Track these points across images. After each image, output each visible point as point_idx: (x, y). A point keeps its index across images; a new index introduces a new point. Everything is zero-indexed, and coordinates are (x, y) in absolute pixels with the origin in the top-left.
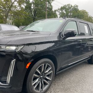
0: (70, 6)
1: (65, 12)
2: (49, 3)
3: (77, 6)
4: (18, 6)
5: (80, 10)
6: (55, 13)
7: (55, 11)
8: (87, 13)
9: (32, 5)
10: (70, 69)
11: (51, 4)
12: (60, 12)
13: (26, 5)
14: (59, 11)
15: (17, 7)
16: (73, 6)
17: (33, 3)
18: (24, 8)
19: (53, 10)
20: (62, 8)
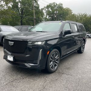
0: (55, 5)
1: (51, 10)
2: (36, 2)
3: (62, 4)
4: (5, 5)
5: (64, 8)
6: (42, 12)
7: (42, 9)
8: (70, 10)
9: (19, 4)
10: (66, 57)
11: (37, 3)
12: (47, 10)
13: (12, 4)
14: (45, 10)
15: (3, 6)
16: (58, 4)
17: (20, 2)
18: (11, 7)
19: (40, 8)
20: (48, 7)
